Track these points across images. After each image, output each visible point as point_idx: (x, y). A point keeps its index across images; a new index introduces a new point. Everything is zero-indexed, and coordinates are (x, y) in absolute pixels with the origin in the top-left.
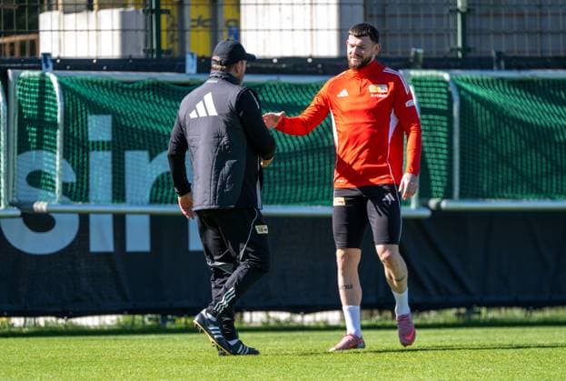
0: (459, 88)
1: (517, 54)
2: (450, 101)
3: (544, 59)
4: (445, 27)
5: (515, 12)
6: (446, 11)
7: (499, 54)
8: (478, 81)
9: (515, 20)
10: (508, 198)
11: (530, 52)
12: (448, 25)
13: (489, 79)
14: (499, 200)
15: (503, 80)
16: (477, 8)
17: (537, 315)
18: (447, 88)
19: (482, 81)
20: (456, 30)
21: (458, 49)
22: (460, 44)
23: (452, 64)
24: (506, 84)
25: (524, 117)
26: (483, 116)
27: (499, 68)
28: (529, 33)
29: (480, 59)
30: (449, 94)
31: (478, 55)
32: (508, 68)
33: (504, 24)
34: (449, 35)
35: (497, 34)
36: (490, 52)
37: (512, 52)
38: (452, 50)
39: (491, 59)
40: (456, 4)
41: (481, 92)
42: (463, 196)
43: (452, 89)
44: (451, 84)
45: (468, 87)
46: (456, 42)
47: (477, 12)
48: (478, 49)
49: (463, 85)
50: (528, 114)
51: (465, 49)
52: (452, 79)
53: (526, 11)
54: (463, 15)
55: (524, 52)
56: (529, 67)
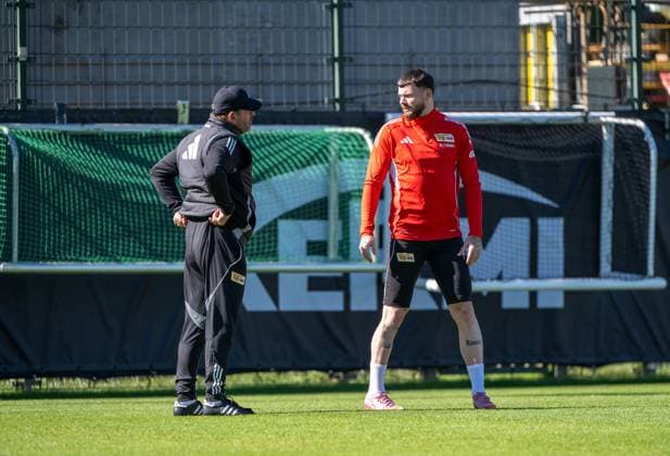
0: (19, 143)
1: (79, 106)
2: (9, 157)
3: (110, 111)
4: (4, 78)
6: (5, 61)
7: (61, 106)
8: (39, 135)
10: (71, 260)
11: (94, 104)
12: (7, 75)
14: (60, 262)
15: (65, 133)
16: (38, 57)
17: (102, 386)
18: (6, 143)
19: (44, 134)
20: (16, 81)
21: (18, 101)
22: (19, 97)
23: (12, 117)
24: (68, 138)
25: (87, 173)
26: (44, 173)
27: (62, 122)
28: (94, 84)
29: (41, 111)
30: (8, 149)
31: (39, 107)
32: (71, 121)
33: (67, 74)
34: (8, 85)
35: (60, 85)
36: (52, 104)
37: (76, 104)
38: (11, 102)
39: (54, 111)
40: (16, 54)
41: (43, 147)
42: (22, 258)
43: (11, 143)
44: (10, 138)
45: (29, 141)
46: (16, 96)
47: (38, 61)
48: (39, 101)
49: (23, 139)
50: (93, 170)
51: (25, 100)
52: (10, 133)
53: (90, 61)
54: (23, 64)
56: (94, 121)
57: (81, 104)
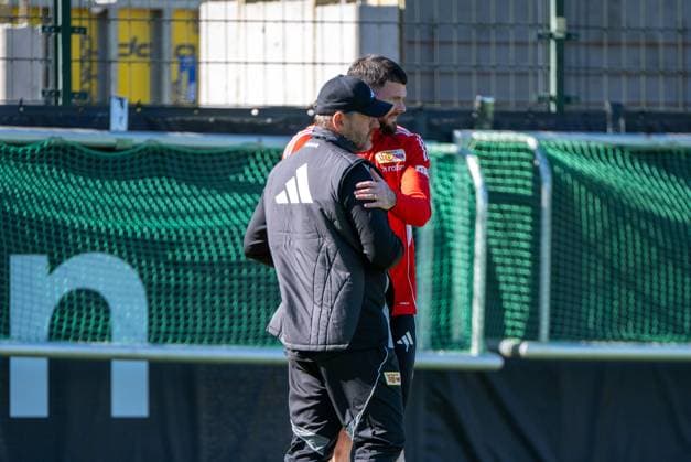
0: (552, 161)
1: (644, 108)
2: (537, 189)
4: (530, 63)
5: (643, 40)
6: (532, 37)
7: (616, 107)
9: (643, 53)
10: (630, 340)
11: (666, 104)
12: (535, 59)
13: (601, 147)
14: (614, 343)
15: (622, 148)
16: (582, 32)
18: (532, 162)
19: (590, 150)
20: (549, 68)
21: (551, 98)
22: (553, 91)
23: (542, 123)
24: (627, 155)
25: (664, 212)
26: (590, 207)
27: (617, 131)
28: (667, 74)
29: (586, 114)
30: (536, 171)
31: (583, 108)
32: (631, 129)
33: (625, 58)
34: (536, 75)
35: (614, 74)
36: (602, 104)
37: (639, 104)
38: (541, 100)
39: (604, 114)
40: (548, 26)
41: (588, 168)
42: (555, 335)
43: (540, 162)
44: (539, 156)
45: (567, 159)
46: (547, 89)
47: (582, 39)
48: (583, 99)
49: (559, 155)
50: (663, 203)
51: (562, 98)
52: (540, 147)
53: (661, 39)
54: (560, 43)
55: (657, 104)
56: (666, 130)
57: (648, 104)
